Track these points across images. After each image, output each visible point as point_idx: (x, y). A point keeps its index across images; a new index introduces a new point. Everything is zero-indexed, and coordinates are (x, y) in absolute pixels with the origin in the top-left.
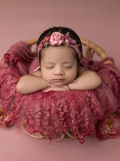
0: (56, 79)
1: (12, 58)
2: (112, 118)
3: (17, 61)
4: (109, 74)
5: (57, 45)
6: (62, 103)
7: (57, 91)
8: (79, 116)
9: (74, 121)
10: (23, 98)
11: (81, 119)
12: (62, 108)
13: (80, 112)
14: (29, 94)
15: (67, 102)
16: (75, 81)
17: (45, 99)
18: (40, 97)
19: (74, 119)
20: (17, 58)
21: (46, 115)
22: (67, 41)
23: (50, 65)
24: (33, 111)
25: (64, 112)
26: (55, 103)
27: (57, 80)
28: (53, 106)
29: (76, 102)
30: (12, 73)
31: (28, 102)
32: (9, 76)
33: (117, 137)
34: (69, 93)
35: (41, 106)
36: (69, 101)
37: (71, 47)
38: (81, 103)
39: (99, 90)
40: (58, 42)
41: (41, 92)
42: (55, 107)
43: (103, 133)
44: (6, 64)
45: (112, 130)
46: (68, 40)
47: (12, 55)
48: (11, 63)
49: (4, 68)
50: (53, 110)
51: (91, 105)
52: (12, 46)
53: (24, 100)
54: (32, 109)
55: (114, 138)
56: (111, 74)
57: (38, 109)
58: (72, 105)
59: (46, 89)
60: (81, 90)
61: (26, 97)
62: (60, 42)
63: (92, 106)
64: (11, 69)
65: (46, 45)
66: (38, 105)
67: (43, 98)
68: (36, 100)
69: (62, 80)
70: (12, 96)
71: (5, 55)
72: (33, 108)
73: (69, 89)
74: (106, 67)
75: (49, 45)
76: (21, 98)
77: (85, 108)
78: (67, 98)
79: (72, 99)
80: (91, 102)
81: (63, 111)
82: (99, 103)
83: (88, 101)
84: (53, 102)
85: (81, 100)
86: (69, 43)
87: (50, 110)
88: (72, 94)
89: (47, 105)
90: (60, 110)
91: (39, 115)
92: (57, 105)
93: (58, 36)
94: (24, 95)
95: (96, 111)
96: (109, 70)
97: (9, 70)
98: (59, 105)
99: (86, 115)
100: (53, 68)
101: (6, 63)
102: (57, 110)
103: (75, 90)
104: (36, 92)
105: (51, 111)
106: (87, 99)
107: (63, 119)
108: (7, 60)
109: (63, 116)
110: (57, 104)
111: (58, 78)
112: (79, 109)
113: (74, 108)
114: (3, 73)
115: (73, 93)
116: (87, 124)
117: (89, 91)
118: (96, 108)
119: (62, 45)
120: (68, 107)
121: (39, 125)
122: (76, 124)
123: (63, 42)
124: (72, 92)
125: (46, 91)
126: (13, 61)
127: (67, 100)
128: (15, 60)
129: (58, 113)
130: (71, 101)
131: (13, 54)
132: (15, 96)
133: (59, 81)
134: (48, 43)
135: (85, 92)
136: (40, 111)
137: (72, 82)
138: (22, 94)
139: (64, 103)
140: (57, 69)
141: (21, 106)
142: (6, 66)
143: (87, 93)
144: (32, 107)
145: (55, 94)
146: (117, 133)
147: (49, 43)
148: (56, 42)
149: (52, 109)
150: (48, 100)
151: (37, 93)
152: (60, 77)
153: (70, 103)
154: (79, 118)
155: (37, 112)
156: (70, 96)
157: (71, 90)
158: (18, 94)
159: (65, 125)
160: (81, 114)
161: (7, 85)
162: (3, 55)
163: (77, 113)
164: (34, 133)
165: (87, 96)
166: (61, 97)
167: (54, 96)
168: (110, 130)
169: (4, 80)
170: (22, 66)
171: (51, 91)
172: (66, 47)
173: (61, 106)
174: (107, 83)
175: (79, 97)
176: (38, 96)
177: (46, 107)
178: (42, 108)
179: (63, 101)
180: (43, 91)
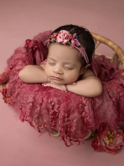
1: (32, 45)
2: (115, 132)
3: (36, 49)
4: (118, 87)
5: (62, 43)
6: (54, 101)
7: (55, 89)
8: (67, 119)
9: (60, 122)
10: (23, 85)
11: (69, 122)
12: (53, 106)
13: (69, 116)
14: (29, 84)
16: (75, 83)
17: (40, 92)
18: (36, 89)
19: (62, 121)
20: (37, 47)
21: (37, 108)
22: (73, 41)
23: (52, 62)
24: (26, 100)
25: (54, 111)
26: (48, 99)
27: (54, 78)
29: (67, 105)
30: (24, 60)
31: (25, 91)
32: (20, 61)
33: (113, 153)
34: (65, 93)
35: (34, 98)
36: (61, 101)
38: (72, 107)
39: (97, 100)
40: (63, 41)
41: (40, 85)
42: (46, 103)
43: (99, 144)
44: (25, 50)
45: (111, 145)
46: (74, 41)
47: (32, 42)
48: (31, 50)
49: (21, 52)
51: (82, 112)
53: (24, 87)
54: (26, 98)
55: (111, 153)
56: (120, 87)
57: (31, 99)
58: (62, 106)
60: (78, 95)
61: (25, 85)
62: (66, 41)
63: (84, 113)
64: (26, 55)
65: (52, 41)
66: (31, 97)
67: (38, 91)
68: (32, 91)
69: (59, 79)
70: (15, 80)
71: (27, 40)
72: (28, 97)
73: (67, 90)
74: (119, 79)
75: (55, 42)
76: (21, 85)
77: (75, 114)
78: (61, 98)
79: (65, 100)
80: (84, 109)
81: (53, 109)
82: (92, 113)
83: (80, 108)
84: (46, 98)
85: (73, 104)
86: (74, 44)
87: (41, 104)
88: (67, 95)
89: (39, 99)
90: (50, 107)
91: (30, 106)
92: (49, 102)
93: (65, 35)
94: (24, 83)
95: (87, 119)
96: (120, 83)
97: (24, 56)
98: (51, 103)
99: (75, 121)
100: (54, 66)
101: (25, 49)
102: (47, 107)
103: (72, 93)
104: (35, 83)
105: (42, 106)
106: (81, 105)
107: (52, 117)
108: (26, 46)
109: (52, 115)
110: (49, 101)
111: (56, 76)
112: (69, 112)
113: (63, 110)
114: (19, 57)
115: (69, 95)
116: (74, 129)
117: (86, 97)
118: (87, 117)
120: (59, 107)
121: (29, 115)
122: (63, 125)
123: (68, 42)
124: (69, 93)
125: (45, 85)
126: (32, 48)
127: (59, 100)
128: (34, 47)
129: (48, 110)
130: (63, 102)
131: (34, 42)
132: (17, 82)
134: (54, 39)
135: (81, 98)
136: (32, 102)
137: (71, 84)
138: (23, 81)
139: (56, 102)
140: (57, 68)
141: (19, 92)
142: (24, 51)
143: (83, 99)
144: (26, 96)
145: (51, 91)
146: (114, 149)
147: (55, 39)
148: (61, 40)
149: (43, 104)
150: (43, 94)
151: (36, 85)
152: (58, 76)
153: (60, 104)
154: (66, 120)
155: (29, 103)
156: (64, 97)
157: (69, 91)
158: (20, 81)
159: (53, 123)
160: (70, 118)
161: (15, 70)
162: (25, 40)
163: (66, 115)
164: (23, 121)
166: (55, 96)
167: (49, 93)
168: (109, 144)
169: (15, 64)
170: (39, 55)
171: (50, 87)
172: (71, 48)
173: (53, 104)
174: (111, 96)
175: (72, 100)
176: (35, 88)
177: (38, 101)
178: (35, 101)
179: (55, 99)
180: (42, 84)
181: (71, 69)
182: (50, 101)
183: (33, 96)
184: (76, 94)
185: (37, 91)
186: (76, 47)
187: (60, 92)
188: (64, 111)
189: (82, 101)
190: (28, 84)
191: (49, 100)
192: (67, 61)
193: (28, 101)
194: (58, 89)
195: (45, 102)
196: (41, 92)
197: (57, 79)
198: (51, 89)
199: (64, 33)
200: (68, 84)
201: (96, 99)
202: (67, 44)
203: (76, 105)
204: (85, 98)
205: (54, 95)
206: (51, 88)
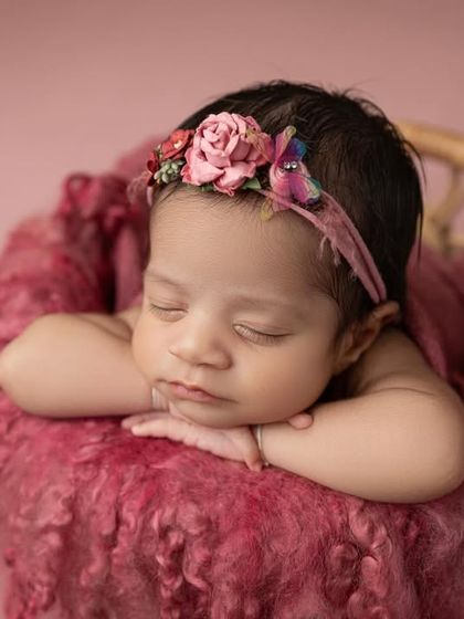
5: (216, 188)
6: (184, 525)
7: (194, 448)
12: (178, 553)
13: (267, 611)
15: (211, 532)
16: (302, 421)
18: (87, 452)
20: (120, 211)
22: (276, 177)
24: (31, 516)
25: (184, 579)
26: (146, 510)
27: (180, 391)
28: (128, 526)
29: (257, 550)
30: (44, 286)
31: (29, 458)
35: (72, 505)
36: (225, 525)
38: (287, 563)
40: (222, 176)
41: (109, 427)
42: (136, 536)
46: (280, 174)
48: (89, 230)
49: (35, 244)
50: (122, 547)
51: (350, 591)
53: (22, 439)
54: (31, 506)
57: (53, 513)
58: (226, 555)
60: (325, 489)
61: (32, 428)
62: (234, 175)
63: (355, 598)
65: (164, 178)
66: (57, 495)
67: (97, 462)
68: (63, 461)
69: (207, 399)
71: (72, 178)
73: (260, 458)
76: (9, 427)
78: (220, 506)
79: (242, 523)
80: (358, 573)
81: (175, 569)
84: (137, 504)
87: (110, 542)
88: (260, 492)
89: (99, 509)
90: (160, 560)
92: (151, 529)
100: (180, 318)
102: (144, 558)
104: (86, 419)
105: (115, 551)
107: (176, 615)
108: (68, 207)
109: (175, 602)
110: (155, 524)
111: (188, 377)
112: (265, 594)
113: (232, 577)
115: (269, 491)
117: (368, 504)
120: (209, 563)
123: (247, 180)
124: (269, 480)
125: (137, 430)
127: (213, 518)
128: (107, 215)
129: (146, 569)
130: (235, 529)
133: (191, 395)
134: (174, 166)
135: (339, 506)
136: (60, 530)
137: (282, 421)
139: (194, 531)
143: (353, 514)
147: (180, 167)
149: (121, 539)
150: (121, 482)
151: (91, 425)
152: (198, 378)
153: (218, 542)
155: (47, 529)
156: (241, 504)
165: (342, 534)
166: (189, 492)
167: (158, 474)
172: (265, 213)
173: (175, 539)
175: (288, 519)
176: (82, 447)
177: (93, 520)
178: (75, 519)
179: (189, 515)
180: (126, 423)
181: (274, 336)
182: (160, 524)
183: (67, 491)
184: (312, 485)
185: (87, 463)
187: (219, 467)
188: (238, 588)
189: (346, 525)
190: (45, 422)
191: (152, 514)
193: (41, 522)
194: (208, 453)
195: (132, 525)
196: (111, 472)
197: (197, 396)
198: (171, 448)
199: (223, 128)
200: (263, 425)
201: (431, 512)
202: (243, 192)
203: (310, 548)
204: (362, 510)
205: (182, 492)
206: (168, 445)
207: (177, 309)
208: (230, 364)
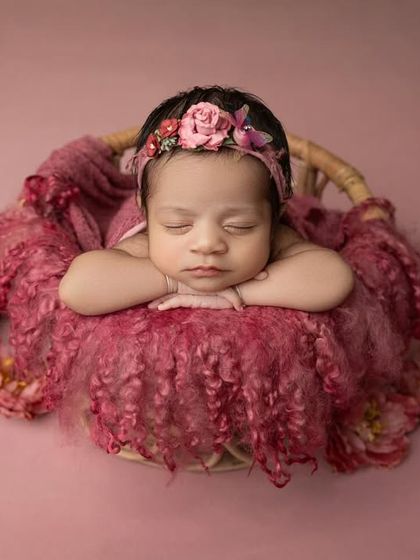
0: (196, 266)
1: (51, 190)
2: (383, 399)
3: (68, 200)
4: (377, 255)
5: (206, 147)
6: (216, 350)
7: (199, 308)
8: (274, 398)
9: (255, 414)
10: (83, 327)
11: (281, 405)
12: (216, 366)
13: (275, 383)
14: (103, 316)
15: (232, 349)
16: (263, 275)
17: (155, 334)
18: (141, 326)
19: (256, 408)
20: (69, 193)
21: (158, 390)
22: (239, 135)
24: (114, 374)
25: (223, 382)
26: (191, 348)
27: (199, 272)
28: (182, 359)
29: (263, 348)
30: (49, 243)
31: (97, 342)
32: (36, 252)
34: (239, 314)
35: (142, 359)
36: (240, 343)
37: (253, 156)
38: (281, 353)
40: (210, 140)
41: (143, 310)
42: (189, 365)
43: (349, 450)
44: (31, 212)
45: (378, 441)
47: (52, 182)
48: (49, 209)
49: (21, 223)
50: (182, 373)
51: (314, 359)
52: (55, 153)
53: (88, 332)
54: (112, 367)
55: (386, 466)
56: (384, 254)
57: (132, 368)
58: (249, 357)
59: (163, 299)
61: (90, 325)
62: (217, 139)
63: (319, 362)
64: (45, 226)
65: (167, 148)
66: (131, 356)
67: (149, 329)
68: (124, 336)
69: (216, 273)
70: (44, 320)
71: (29, 179)
72: (115, 363)
73: (242, 303)
74: (369, 231)
76: (75, 328)
77: (293, 370)
78: (233, 332)
79: (250, 338)
80: (314, 349)
81: (216, 377)
82: (341, 354)
83: (304, 346)
84: (184, 347)
85: (281, 341)
86: (248, 144)
87: (173, 373)
88: (251, 319)
89: (161, 356)
90: (207, 373)
91: (134, 388)
92: (197, 357)
93: (210, 118)
94: (84, 317)
95: (331, 380)
96: (378, 241)
97: (39, 230)
98: (206, 357)
99: (298, 395)
100: (190, 230)
101: (32, 208)
102: (197, 375)
104: (126, 309)
105: (177, 378)
106: (303, 339)
107: (219, 404)
108: (34, 197)
109: (218, 396)
110: (199, 353)
112: (272, 372)
113: (256, 368)
114: (20, 240)
115: (257, 318)
116: (301, 422)
117: (311, 314)
118: (331, 369)
119: (224, 148)
120: (237, 366)
121: (135, 421)
122: (262, 422)
123: (225, 139)
124: (252, 312)
125: (162, 307)
126: (55, 200)
127: (232, 340)
128: (60, 197)
129: (200, 383)
130: (247, 343)
131: (57, 179)
132: (53, 322)
133: (206, 273)
134: (173, 141)
135: (297, 317)
136: (139, 376)
137: (250, 279)
138: (77, 314)
139: (222, 351)
141: (72, 354)
142: (31, 215)
143: (305, 321)
144: (111, 360)
145: (192, 319)
146: (395, 452)
147: (177, 141)
148: (200, 138)
149: (179, 369)
150: (168, 337)
151: (130, 312)
152: (211, 261)
153: (241, 351)
154: (271, 403)
155: (128, 380)
156: (244, 327)
157: (247, 306)
158: (64, 314)
159: (223, 424)
160: (281, 391)
161: (30, 283)
162: (23, 180)
163: (267, 385)
164: (116, 449)
165: (303, 330)
166: (213, 330)
167: (190, 326)
168: (374, 440)
169: (19, 263)
170: (84, 219)
171: (180, 308)
172: (236, 157)
173: (212, 359)
174: (372, 285)
175: (273, 330)
176: (134, 324)
177: (158, 364)
178: (147, 367)
179: (217, 341)
180: (151, 306)
182: (202, 351)
183: (136, 352)
185: (142, 332)
186: (253, 153)
188: (261, 374)
189: (303, 326)
190: (98, 319)
191: (196, 349)
192: (231, 205)
193: (124, 376)
195: (186, 359)
196: (160, 333)
198: (187, 312)
203: (291, 340)
204: (309, 317)
205: (208, 331)
206: (184, 311)
207: (185, 226)
208: (227, 250)
